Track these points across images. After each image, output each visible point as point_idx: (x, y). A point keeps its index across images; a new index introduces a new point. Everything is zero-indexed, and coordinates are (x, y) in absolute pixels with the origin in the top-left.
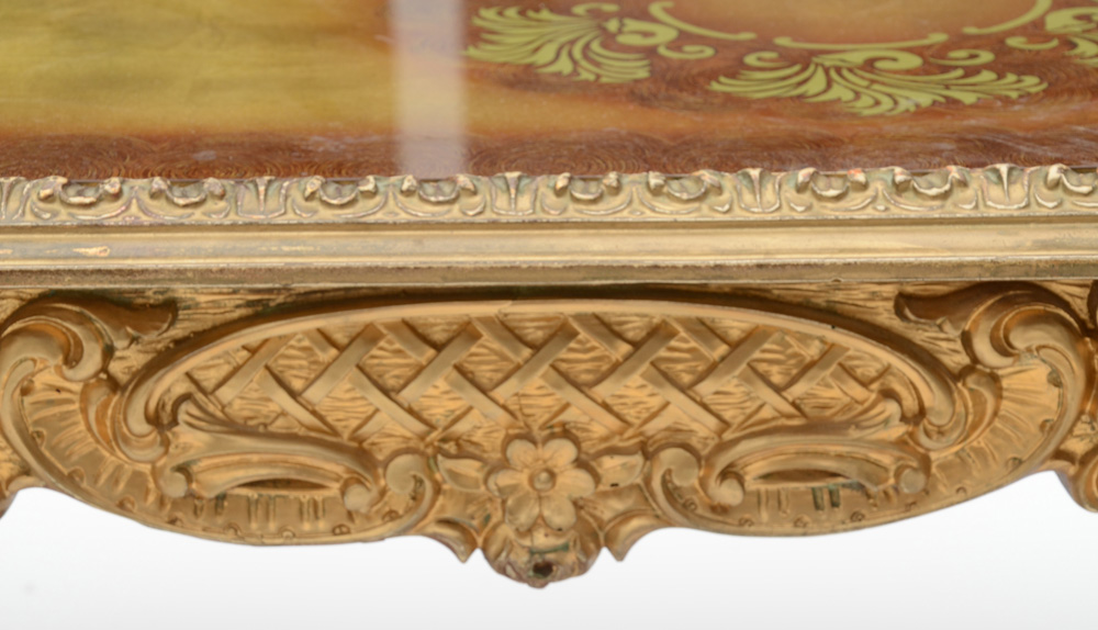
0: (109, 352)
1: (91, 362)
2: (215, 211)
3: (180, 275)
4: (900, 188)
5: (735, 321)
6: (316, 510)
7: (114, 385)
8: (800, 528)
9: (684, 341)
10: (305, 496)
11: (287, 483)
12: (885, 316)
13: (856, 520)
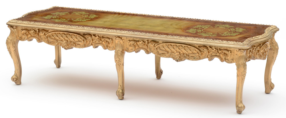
0: (154, 44)
1: (153, 45)
2: (160, 36)
3: (156, 39)
4: (197, 39)
5: (189, 46)
6: (165, 56)
7: (155, 46)
8: (193, 60)
9: (186, 47)
10: (165, 55)
11: (164, 54)
12: (198, 47)
13: (196, 60)
